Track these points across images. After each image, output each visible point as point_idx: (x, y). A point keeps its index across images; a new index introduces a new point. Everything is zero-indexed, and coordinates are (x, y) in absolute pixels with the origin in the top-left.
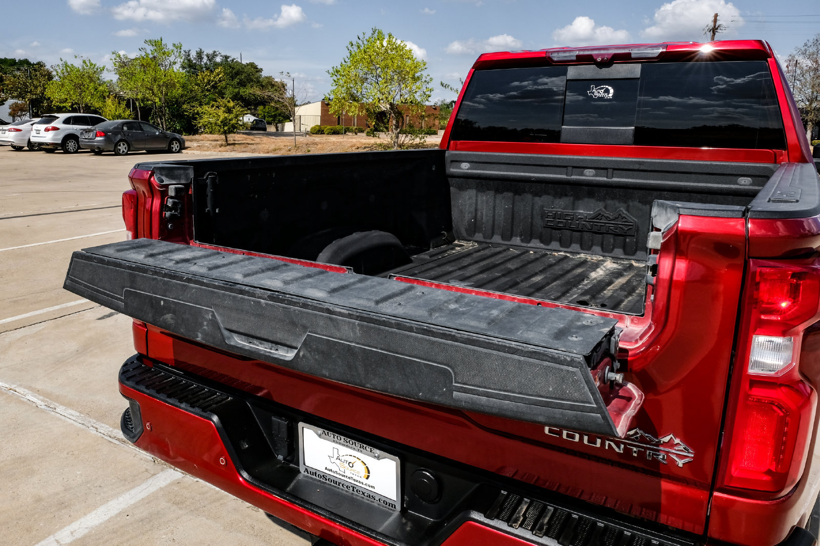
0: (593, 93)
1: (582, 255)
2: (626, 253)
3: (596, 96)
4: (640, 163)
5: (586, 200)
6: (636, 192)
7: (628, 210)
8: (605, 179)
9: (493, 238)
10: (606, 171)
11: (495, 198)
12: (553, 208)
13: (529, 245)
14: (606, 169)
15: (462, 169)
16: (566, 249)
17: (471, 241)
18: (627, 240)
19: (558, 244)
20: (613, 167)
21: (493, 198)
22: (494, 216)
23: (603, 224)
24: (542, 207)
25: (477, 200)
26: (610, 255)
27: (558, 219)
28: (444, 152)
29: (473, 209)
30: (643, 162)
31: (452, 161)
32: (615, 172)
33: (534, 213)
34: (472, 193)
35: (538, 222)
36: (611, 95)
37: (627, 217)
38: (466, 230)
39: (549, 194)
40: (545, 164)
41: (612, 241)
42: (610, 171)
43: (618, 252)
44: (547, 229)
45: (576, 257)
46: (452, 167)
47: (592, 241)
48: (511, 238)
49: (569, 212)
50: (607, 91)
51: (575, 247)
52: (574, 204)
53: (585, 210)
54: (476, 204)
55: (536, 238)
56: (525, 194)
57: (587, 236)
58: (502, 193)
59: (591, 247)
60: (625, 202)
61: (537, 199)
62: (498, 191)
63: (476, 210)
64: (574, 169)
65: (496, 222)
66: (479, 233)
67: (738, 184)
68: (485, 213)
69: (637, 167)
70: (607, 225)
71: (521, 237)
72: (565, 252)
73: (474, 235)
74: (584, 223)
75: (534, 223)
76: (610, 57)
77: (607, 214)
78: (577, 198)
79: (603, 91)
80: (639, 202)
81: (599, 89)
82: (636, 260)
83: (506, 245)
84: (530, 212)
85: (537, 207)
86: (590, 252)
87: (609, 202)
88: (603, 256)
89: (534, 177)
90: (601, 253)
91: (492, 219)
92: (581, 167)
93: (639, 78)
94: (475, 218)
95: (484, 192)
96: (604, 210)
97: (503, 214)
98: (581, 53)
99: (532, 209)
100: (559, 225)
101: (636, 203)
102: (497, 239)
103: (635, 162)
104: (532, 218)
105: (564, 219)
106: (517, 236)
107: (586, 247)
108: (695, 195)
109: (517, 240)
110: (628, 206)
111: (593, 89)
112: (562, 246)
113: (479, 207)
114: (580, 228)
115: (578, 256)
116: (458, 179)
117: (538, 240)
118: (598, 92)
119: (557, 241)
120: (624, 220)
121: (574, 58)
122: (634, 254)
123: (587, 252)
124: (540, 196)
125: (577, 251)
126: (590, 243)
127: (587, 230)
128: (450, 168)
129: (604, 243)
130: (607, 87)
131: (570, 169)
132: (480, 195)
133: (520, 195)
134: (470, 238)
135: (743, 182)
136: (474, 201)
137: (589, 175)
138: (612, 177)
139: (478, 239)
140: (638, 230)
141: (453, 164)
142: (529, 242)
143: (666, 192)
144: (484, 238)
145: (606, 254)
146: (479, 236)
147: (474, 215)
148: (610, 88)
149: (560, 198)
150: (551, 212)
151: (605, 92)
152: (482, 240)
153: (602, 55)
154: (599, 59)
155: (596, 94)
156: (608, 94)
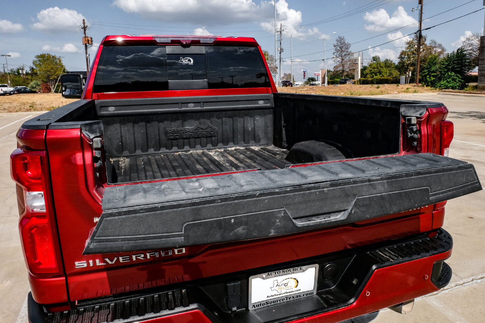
0: (182, 61)
1: (191, 151)
2: (213, 146)
4: (216, 98)
5: (189, 121)
6: (215, 113)
7: (211, 123)
8: (200, 108)
9: (136, 152)
10: (200, 104)
11: (133, 127)
12: (171, 128)
13: (160, 152)
14: (199, 102)
15: (109, 111)
16: (181, 150)
17: (121, 157)
18: (213, 139)
19: (176, 147)
20: (203, 101)
21: (132, 127)
22: (134, 138)
23: (200, 133)
24: (165, 128)
25: (121, 130)
26: (206, 148)
27: (176, 134)
28: (93, 101)
29: (119, 136)
30: (218, 97)
31: (101, 107)
32: (204, 103)
33: (160, 133)
34: (117, 126)
35: (163, 137)
36: (192, 63)
37: (212, 127)
38: (116, 150)
39: (168, 120)
40: (165, 103)
41: (205, 141)
42: (202, 103)
43: (209, 146)
44: (169, 140)
45: (188, 153)
46: (102, 110)
47: (195, 142)
48: (148, 150)
49: (181, 129)
50: (189, 60)
51: (186, 148)
52: (182, 123)
53: (190, 126)
54: (121, 133)
55: (163, 147)
56: (154, 122)
57: (192, 140)
58: (138, 123)
59: (195, 146)
60: (209, 119)
61: (161, 124)
62: (135, 122)
63: (121, 137)
64: (183, 105)
65: (136, 142)
66: (125, 151)
67: (258, 104)
68: (128, 137)
69: (215, 100)
70: (202, 132)
71: (154, 148)
72: (181, 151)
73: (122, 153)
74: (190, 133)
75: (161, 139)
76: (190, 42)
77: (202, 126)
78: (185, 120)
79: (187, 60)
80: (216, 118)
81: (185, 59)
82: (219, 148)
83: (145, 155)
84: (158, 132)
85: (161, 129)
86: (195, 149)
87: (202, 120)
88: (202, 150)
89: (159, 111)
90: (201, 148)
91: (133, 140)
92: (186, 103)
93: (205, 54)
94: (122, 142)
95: (125, 124)
96: (199, 125)
97: (140, 136)
98: (173, 39)
99: (159, 130)
100: (176, 137)
101: (215, 119)
102: (139, 152)
103: (214, 97)
104: (159, 136)
105: (179, 133)
106: (151, 148)
107: (193, 147)
108: (242, 111)
109: (151, 151)
110: (211, 121)
111: (182, 59)
112: (179, 148)
113: (123, 134)
114: (188, 137)
115: (189, 152)
116: (106, 118)
117: (164, 148)
119: (175, 146)
120: (211, 128)
121: (170, 42)
122: (217, 146)
123: (193, 149)
124: (162, 122)
125: (188, 150)
126: (195, 144)
127: (192, 137)
128: (100, 111)
129: (202, 142)
130: (189, 58)
131: (180, 104)
132: (122, 126)
133: (150, 123)
134: (121, 155)
135: (260, 103)
136: (119, 131)
137: (191, 107)
138: (203, 107)
139: (126, 155)
140: (217, 133)
141: (102, 108)
142: (159, 150)
143: (229, 112)
144: (130, 153)
145: (204, 148)
146: (126, 153)
147: (120, 140)
148: (191, 59)
149: (175, 121)
150: (171, 130)
152: (129, 154)
153: (185, 41)
154: (184, 43)
155: (184, 62)
156: (191, 62)
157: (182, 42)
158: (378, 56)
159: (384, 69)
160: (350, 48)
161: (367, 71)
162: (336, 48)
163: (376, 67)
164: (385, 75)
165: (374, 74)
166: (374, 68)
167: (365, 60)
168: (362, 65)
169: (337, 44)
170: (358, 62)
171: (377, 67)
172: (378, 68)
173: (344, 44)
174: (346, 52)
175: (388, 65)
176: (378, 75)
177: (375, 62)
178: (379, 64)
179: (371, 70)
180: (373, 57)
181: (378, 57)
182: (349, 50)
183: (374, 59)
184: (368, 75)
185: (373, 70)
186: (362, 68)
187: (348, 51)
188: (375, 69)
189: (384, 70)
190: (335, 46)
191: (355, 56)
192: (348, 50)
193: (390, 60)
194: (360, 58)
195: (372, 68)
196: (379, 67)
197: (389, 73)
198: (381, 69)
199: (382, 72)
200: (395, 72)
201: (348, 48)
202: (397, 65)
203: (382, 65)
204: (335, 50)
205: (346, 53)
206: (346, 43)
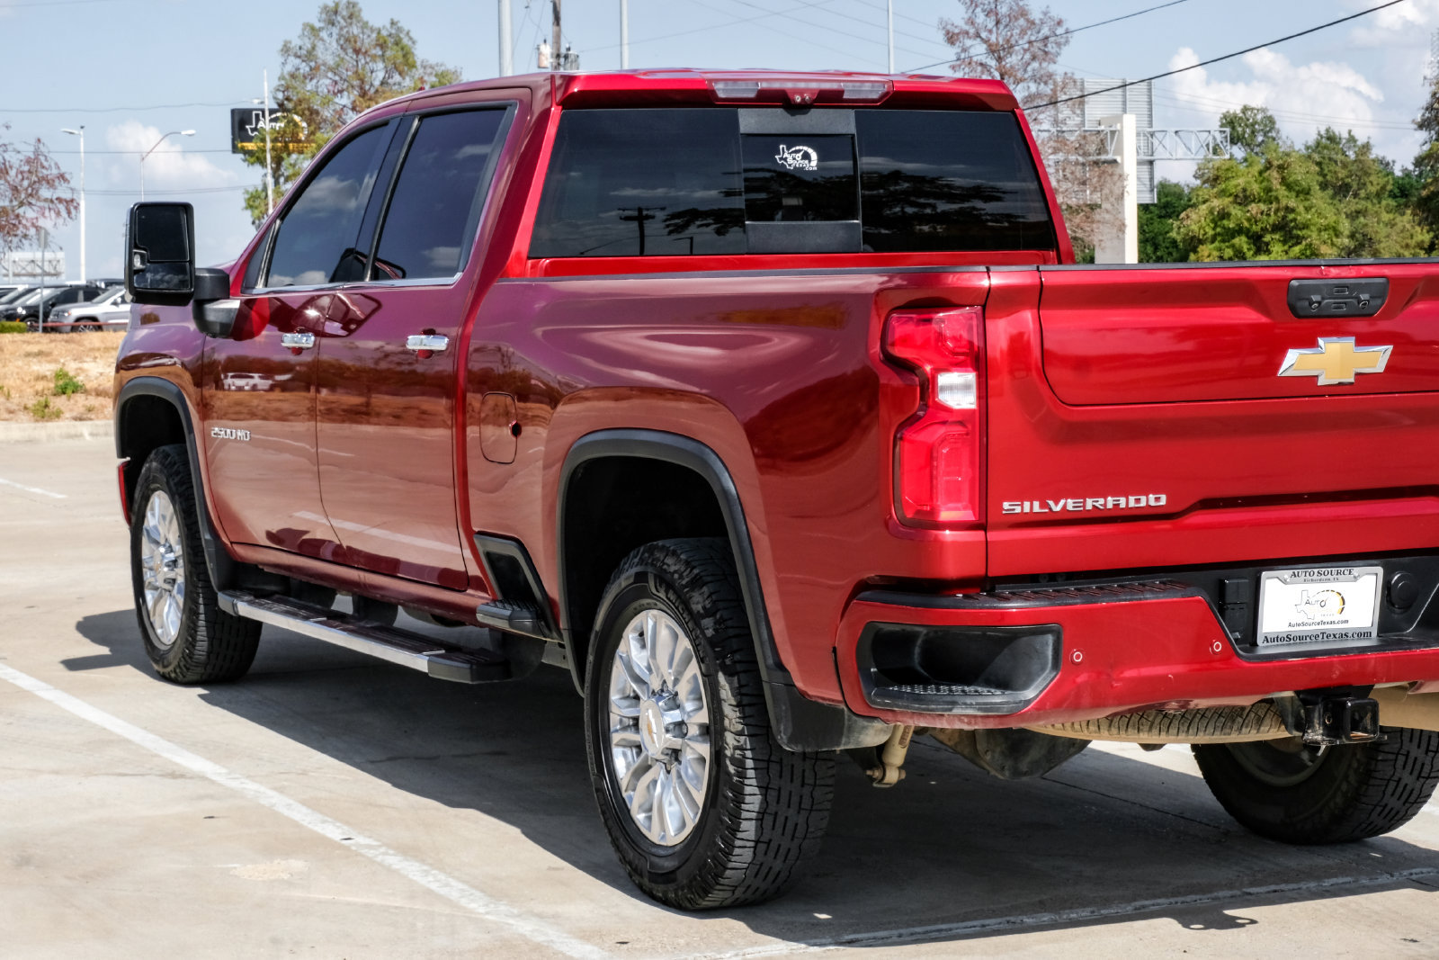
0: (785, 159)
3: (790, 165)
36: (814, 163)
50: (806, 156)
76: (814, 95)
79: (800, 154)
81: (792, 152)
93: (853, 135)
98: (767, 86)
111: (784, 151)
118: (794, 159)
121: (754, 94)
130: (805, 148)
148: (810, 151)
151: (804, 158)
153: (801, 92)
154: (798, 99)
155: (790, 160)
156: (810, 161)
157: (790, 96)
158: (1264, 110)
159: (1320, 199)
160: (1065, 50)
161: (1195, 221)
162: (964, 50)
163: (1255, 188)
164: (1324, 249)
165: (1244, 238)
166: (1244, 199)
167: (1170, 140)
168: (1146, 176)
169: (971, 22)
170: (1120, 151)
171: (1268, 190)
172: (1268, 196)
173: (1022, 21)
174: (1037, 79)
175: (1342, 173)
176: (1277, 249)
177: (1239, 152)
178: (1281, 168)
179: (1224, 215)
180: (1225, 117)
181: (1259, 117)
182: (1059, 68)
183: (1240, 128)
184: (1204, 250)
185: (1236, 211)
186: (1148, 198)
187: (1050, 76)
188: (1254, 208)
189: (1322, 211)
190: (951, 38)
191: (1096, 110)
192: (1052, 68)
193: (1352, 139)
194: (1130, 126)
195: (1228, 200)
196: (1282, 191)
197: (1352, 236)
198: (1292, 204)
199: (1305, 226)
200: (1392, 224)
201: (1051, 48)
202: (1407, 174)
203: (1300, 173)
204: (953, 68)
205: (1033, 88)
206: (1036, 15)
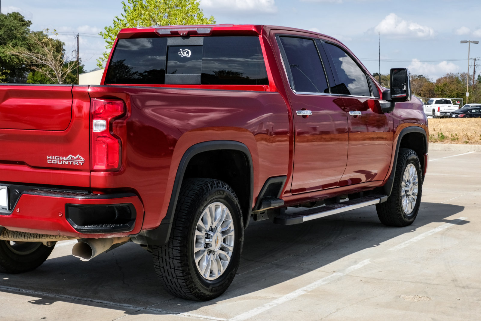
0: (181, 54)
3: (182, 56)
36: (190, 55)
50: (188, 53)
76: (187, 33)
79: (186, 52)
81: (184, 51)
93: (202, 45)
98: (173, 30)
111: (181, 51)
118: (184, 53)
121: (170, 33)
130: (188, 50)
148: (189, 51)
151: (187, 53)
154: (182, 34)
155: (182, 54)
157: (179, 33)
